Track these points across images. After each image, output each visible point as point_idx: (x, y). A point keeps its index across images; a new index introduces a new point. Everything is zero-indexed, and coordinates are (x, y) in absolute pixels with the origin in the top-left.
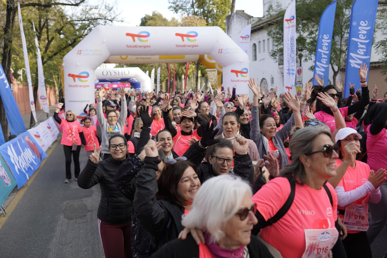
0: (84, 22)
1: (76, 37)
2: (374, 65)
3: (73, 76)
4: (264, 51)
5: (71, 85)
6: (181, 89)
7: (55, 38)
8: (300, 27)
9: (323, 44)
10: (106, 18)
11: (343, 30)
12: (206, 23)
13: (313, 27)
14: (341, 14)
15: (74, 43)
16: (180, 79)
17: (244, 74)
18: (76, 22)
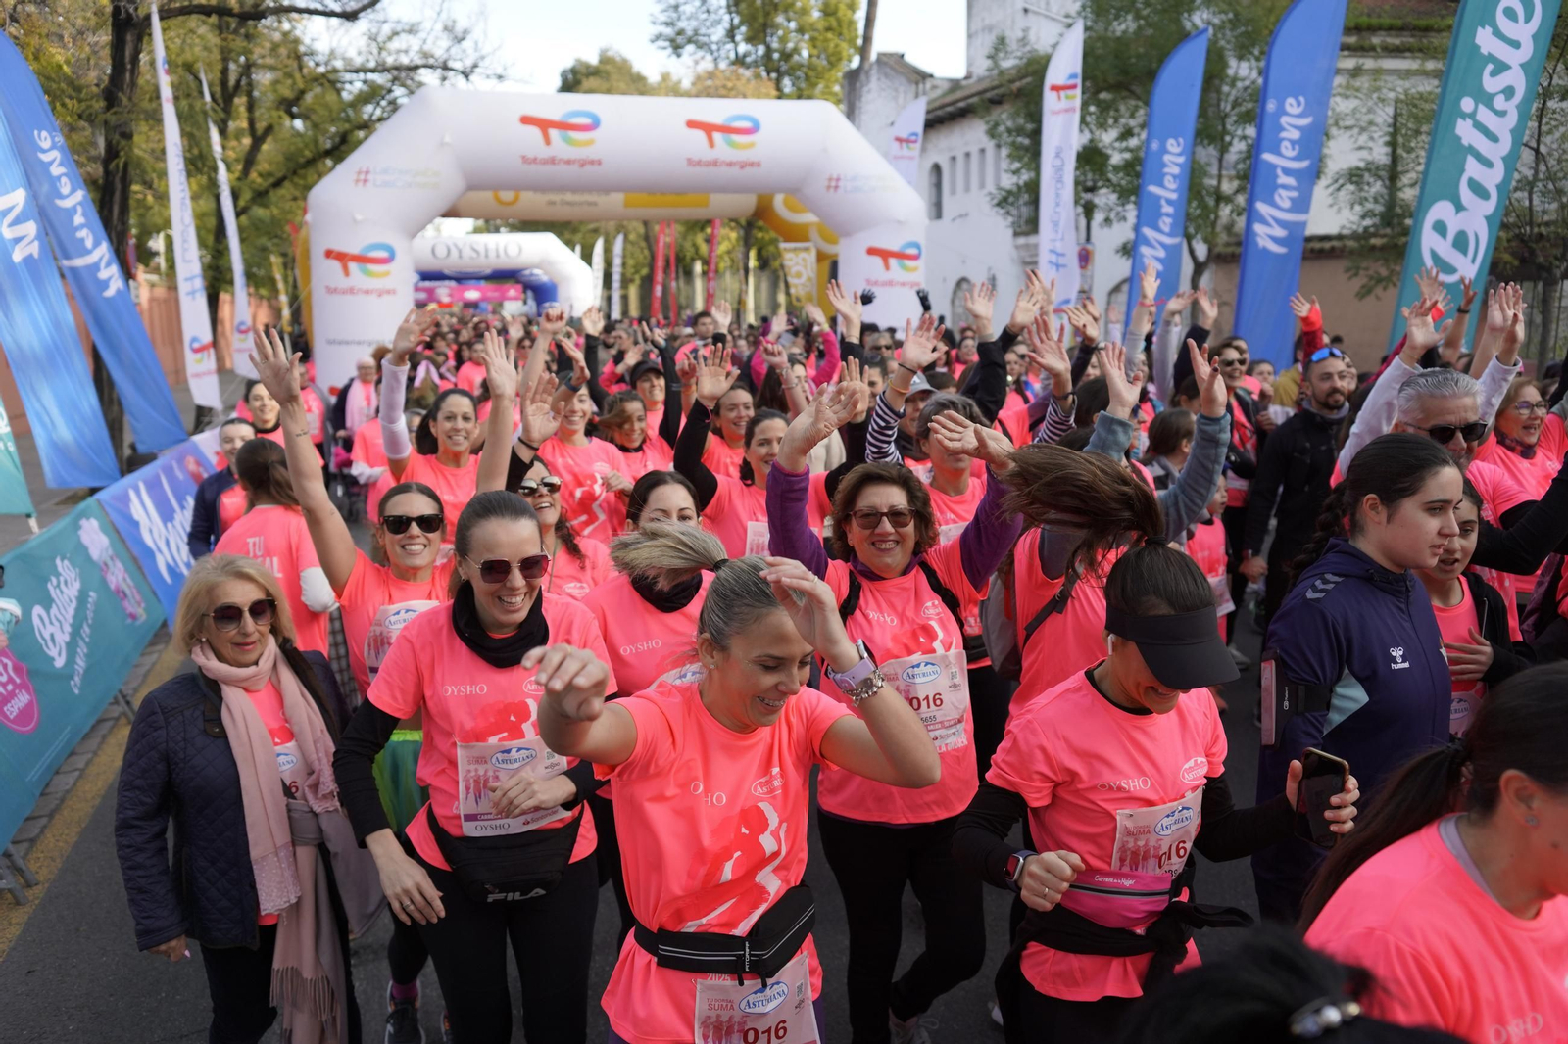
0: (370, 76)
1: (347, 126)
2: (1317, 245)
3: (342, 257)
4: (967, 189)
5: (333, 286)
7: (277, 128)
8: (1090, 114)
9: (1166, 170)
10: (451, 64)
11: (1228, 127)
12: (774, 93)
13: (1132, 116)
14: (1220, 73)
15: (343, 148)
16: (688, 274)
17: (907, 263)
18: (348, 77)
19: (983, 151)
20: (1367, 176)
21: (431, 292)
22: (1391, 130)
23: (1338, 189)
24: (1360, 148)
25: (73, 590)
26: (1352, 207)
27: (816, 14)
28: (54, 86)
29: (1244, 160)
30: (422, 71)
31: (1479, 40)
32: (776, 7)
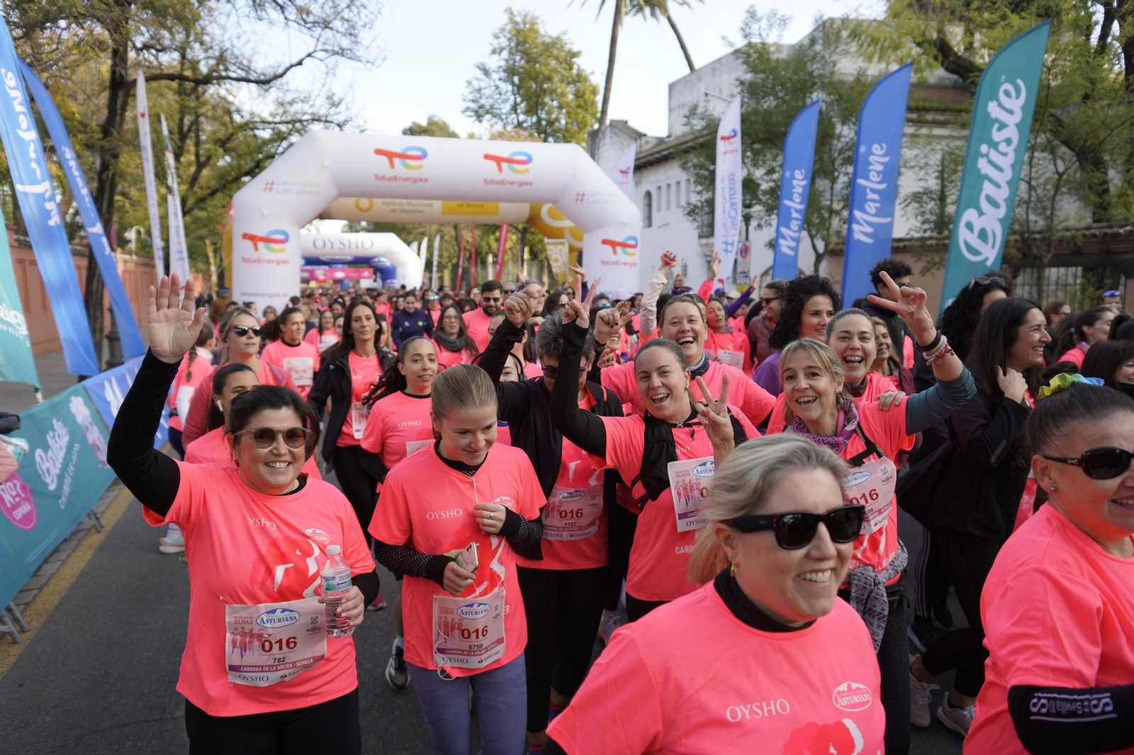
0: (277, 126)
1: (260, 156)
2: (896, 244)
3: (253, 238)
4: (668, 207)
5: (247, 257)
7: (213, 159)
8: (747, 157)
9: (794, 190)
10: (329, 119)
11: (836, 167)
13: (774, 160)
15: (257, 171)
16: (484, 263)
17: (629, 250)
18: (261, 126)
19: (678, 183)
20: (925, 198)
21: (312, 272)
22: (940, 168)
23: (907, 206)
24: (920, 180)
25: (64, 441)
26: (916, 216)
27: (570, 97)
28: (69, 123)
29: (847, 187)
30: (313, 124)
31: (990, 110)
32: (544, 91)
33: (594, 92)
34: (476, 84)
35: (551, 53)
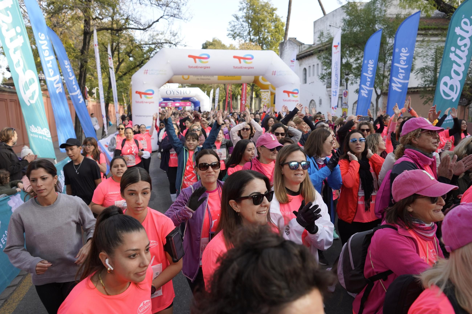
0: (150, 46)
1: (143, 58)
2: (413, 90)
3: (140, 93)
4: (314, 75)
5: (137, 101)
6: (237, 108)
7: (125, 60)
8: (347, 54)
9: (369, 69)
10: (172, 42)
11: (387, 57)
12: (261, 49)
13: (359, 54)
14: (384, 42)
16: (236, 99)
17: (295, 95)
18: (144, 45)
19: (318, 64)
20: (426, 70)
21: (166, 104)
22: (433, 57)
23: (418, 74)
24: (424, 62)
26: (422, 79)
27: (273, 28)
28: (69, 50)
29: (391, 66)
30: (165, 44)
31: (456, 31)
32: (262, 26)
33: (283, 25)
34: (233, 24)
35: (265, 9)
